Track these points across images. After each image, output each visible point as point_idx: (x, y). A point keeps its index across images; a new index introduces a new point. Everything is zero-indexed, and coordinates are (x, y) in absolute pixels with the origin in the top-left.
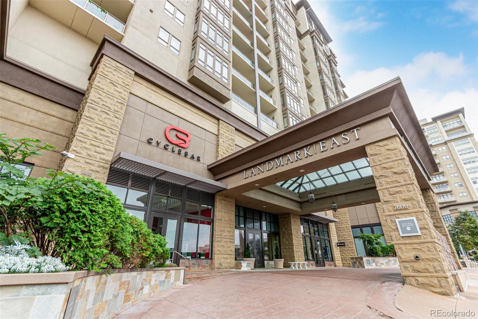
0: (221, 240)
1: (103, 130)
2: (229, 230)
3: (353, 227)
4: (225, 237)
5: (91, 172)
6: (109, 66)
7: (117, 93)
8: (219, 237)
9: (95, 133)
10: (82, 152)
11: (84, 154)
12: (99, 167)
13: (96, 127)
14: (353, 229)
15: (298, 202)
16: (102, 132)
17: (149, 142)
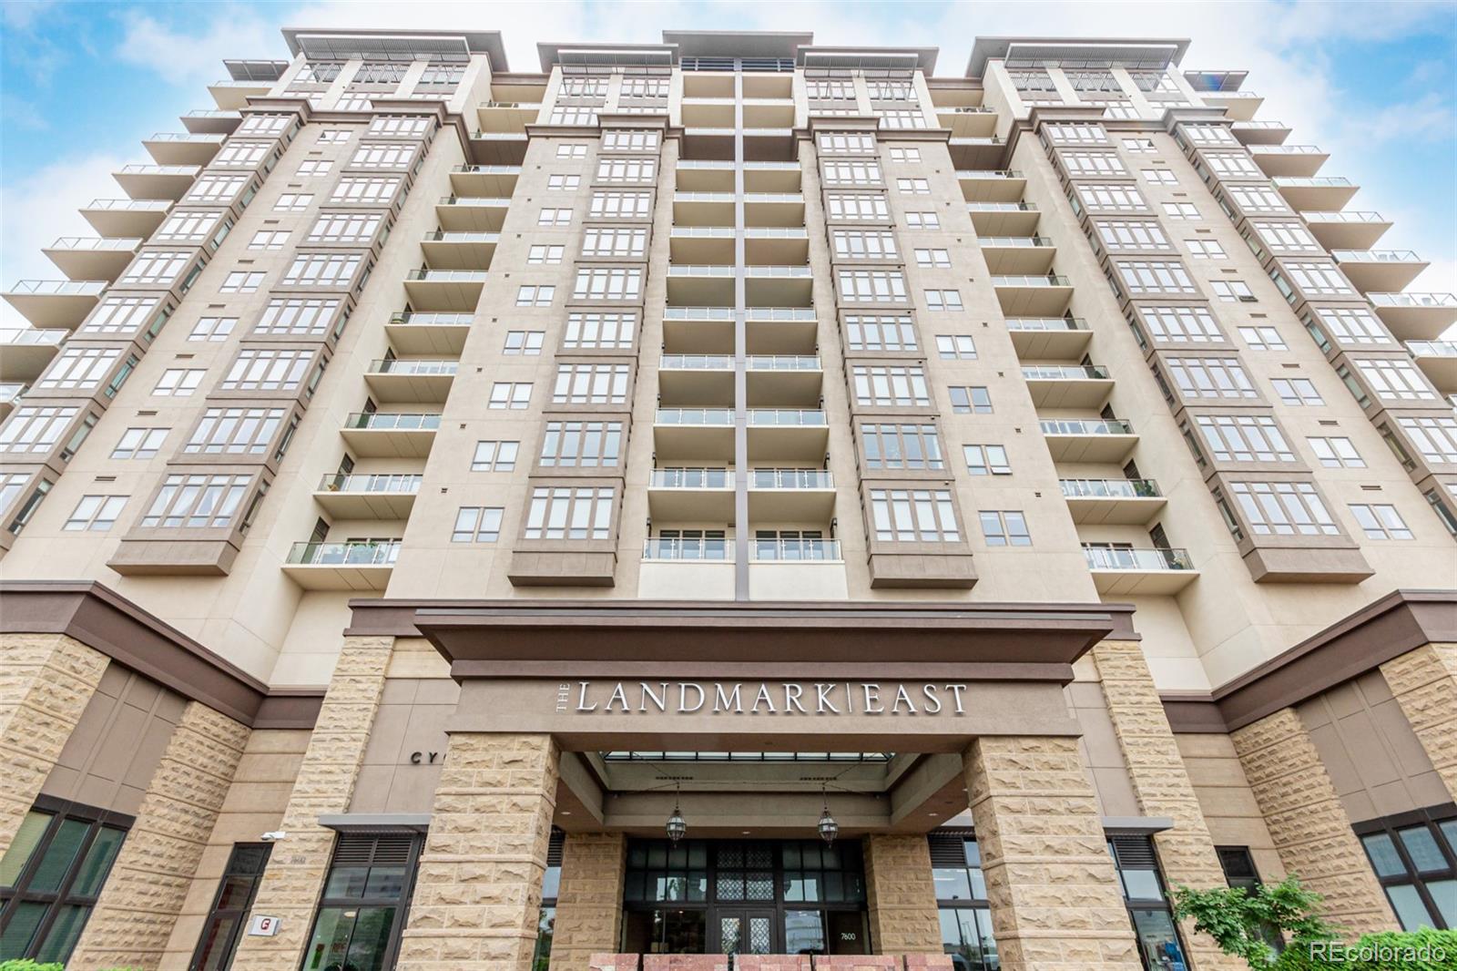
0: (568, 955)
1: (330, 772)
2: (595, 925)
3: (1364, 830)
4: (580, 945)
5: (305, 855)
6: (351, 651)
7: (360, 695)
8: (561, 946)
9: (319, 782)
10: (295, 822)
11: (299, 827)
12: (318, 841)
13: (321, 772)
14: (1367, 841)
15: (873, 795)
16: (329, 777)
17: (415, 759)
